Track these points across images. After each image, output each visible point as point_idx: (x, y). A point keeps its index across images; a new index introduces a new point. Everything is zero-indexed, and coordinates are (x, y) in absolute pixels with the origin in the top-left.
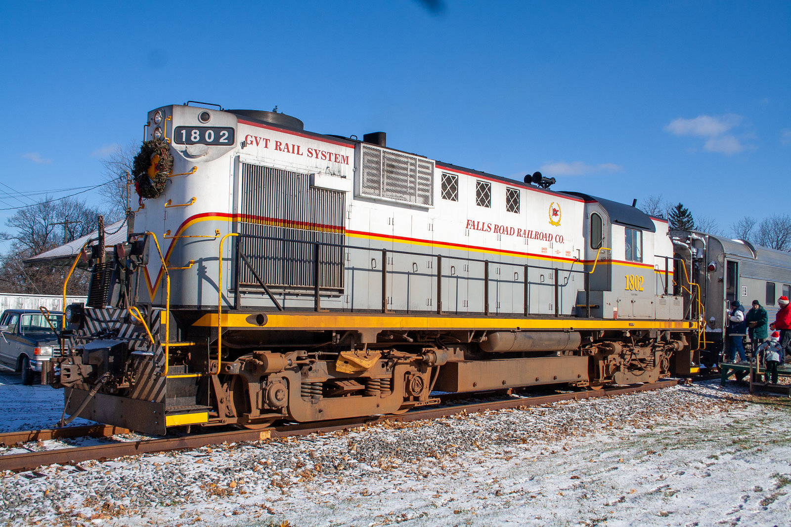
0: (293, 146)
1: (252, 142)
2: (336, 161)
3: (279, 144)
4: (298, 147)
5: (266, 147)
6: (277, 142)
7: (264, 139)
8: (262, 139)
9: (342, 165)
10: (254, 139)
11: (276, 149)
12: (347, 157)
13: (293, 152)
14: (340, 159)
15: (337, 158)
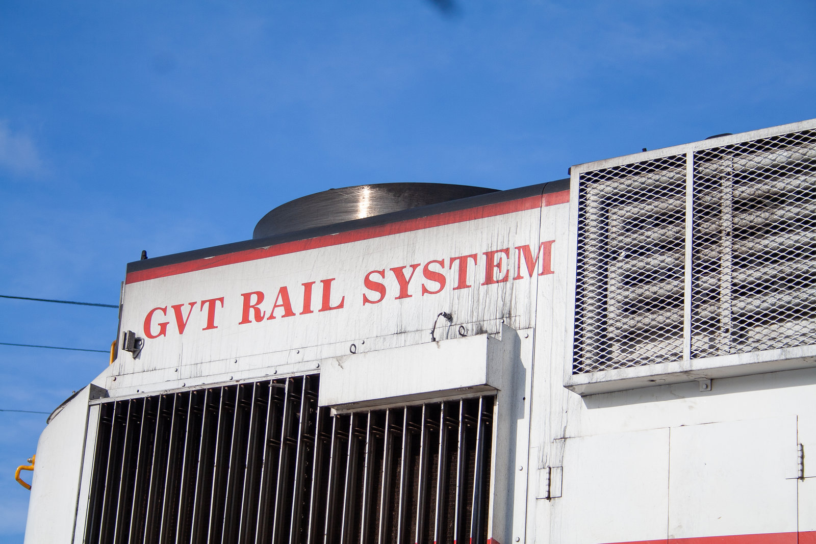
0: (308, 287)
1: (164, 327)
2: (489, 280)
3: (254, 299)
4: (327, 284)
5: (211, 325)
6: (247, 297)
7: (203, 303)
8: (197, 306)
9: (523, 282)
10: (171, 316)
11: (246, 320)
12: (547, 245)
13: (307, 309)
14: (508, 264)
15: (495, 263)
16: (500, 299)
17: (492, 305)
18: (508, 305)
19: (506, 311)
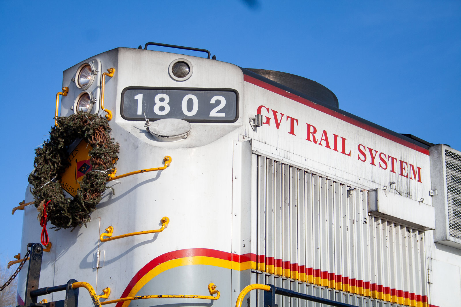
0: (336, 137)
1: (268, 119)
2: (402, 174)
3: (312, 130)
4: (344, 140)
5: (292, 132)
6: (309, 126)
7: (288, 117)
8: (285, 117)
9: (413, 181)
10: (271, 115)
11: (308, 139)
12: (419, 169)
13: (335, 149)
14: (408, 170)
15: (403, 167)
16: (406, 185)
17: (404, 186)
18: (409, 189)
19: (408, 192)
